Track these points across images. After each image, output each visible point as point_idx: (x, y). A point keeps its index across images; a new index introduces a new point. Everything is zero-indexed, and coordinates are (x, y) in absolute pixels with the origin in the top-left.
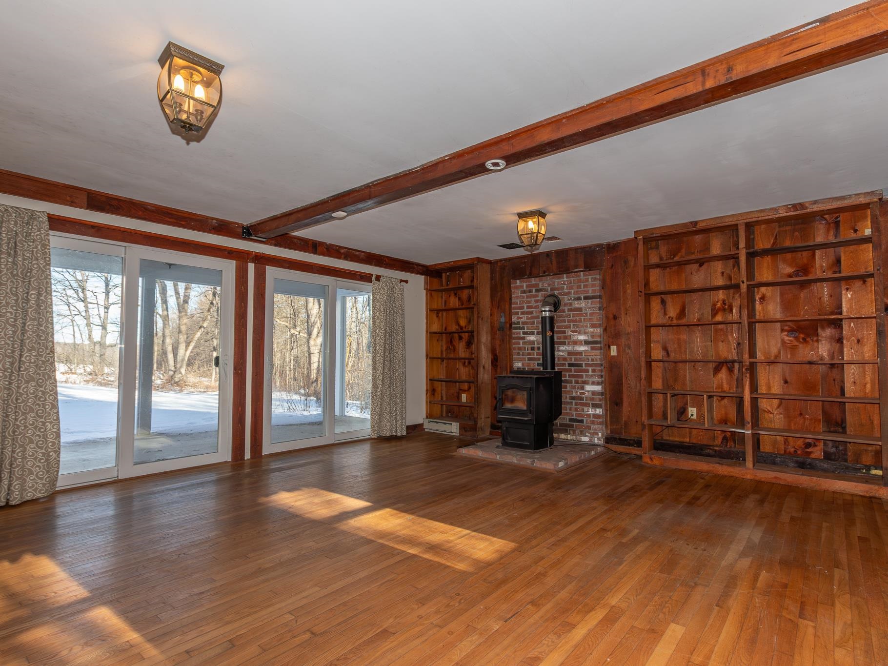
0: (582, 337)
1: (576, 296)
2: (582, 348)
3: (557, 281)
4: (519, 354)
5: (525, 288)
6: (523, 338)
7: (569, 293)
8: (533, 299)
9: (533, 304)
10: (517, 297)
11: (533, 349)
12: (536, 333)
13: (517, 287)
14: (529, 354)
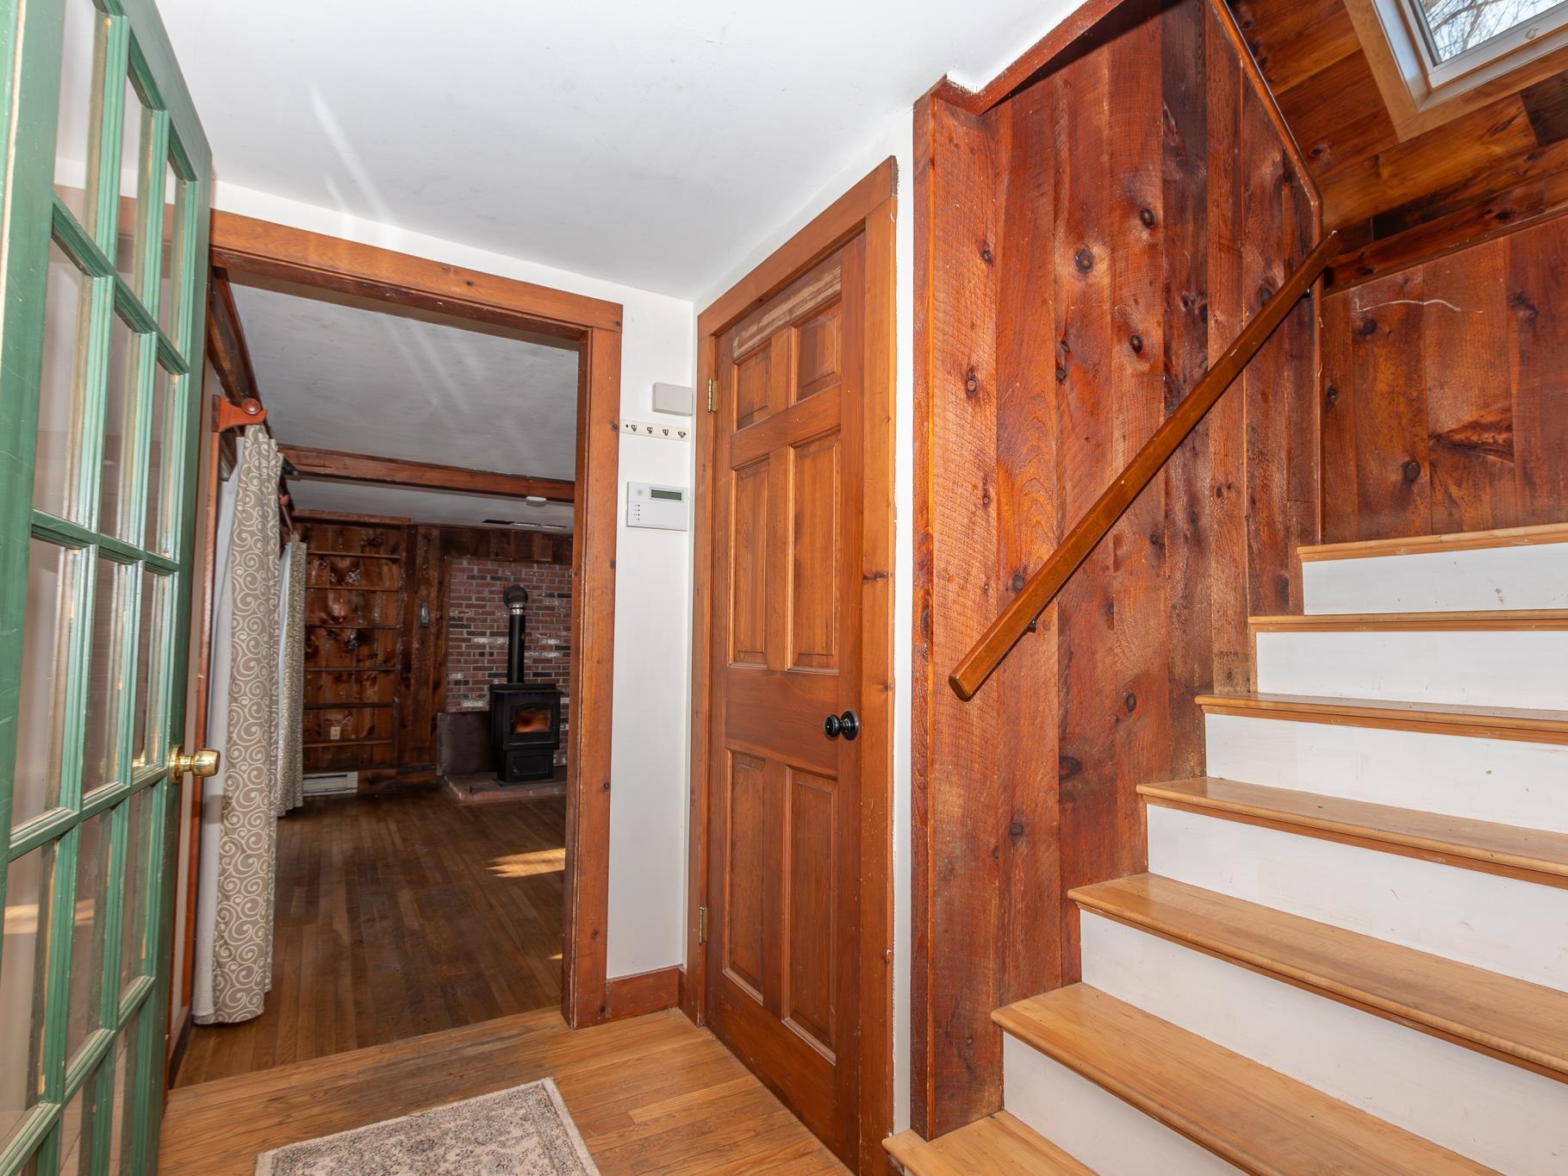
0: (552, 642)
1: (548, 592)
2: (553, 655)
3: (524, 571)
4: (459, 661)
5: (476, 573)
6: (469, 640)
7: (540, 588)
8: (487, 590)
9: (486, 594)
10: (461, 583)
11: (482, 654)
12: (488, 634)
13: (463, 570)
14: (476, 661)
